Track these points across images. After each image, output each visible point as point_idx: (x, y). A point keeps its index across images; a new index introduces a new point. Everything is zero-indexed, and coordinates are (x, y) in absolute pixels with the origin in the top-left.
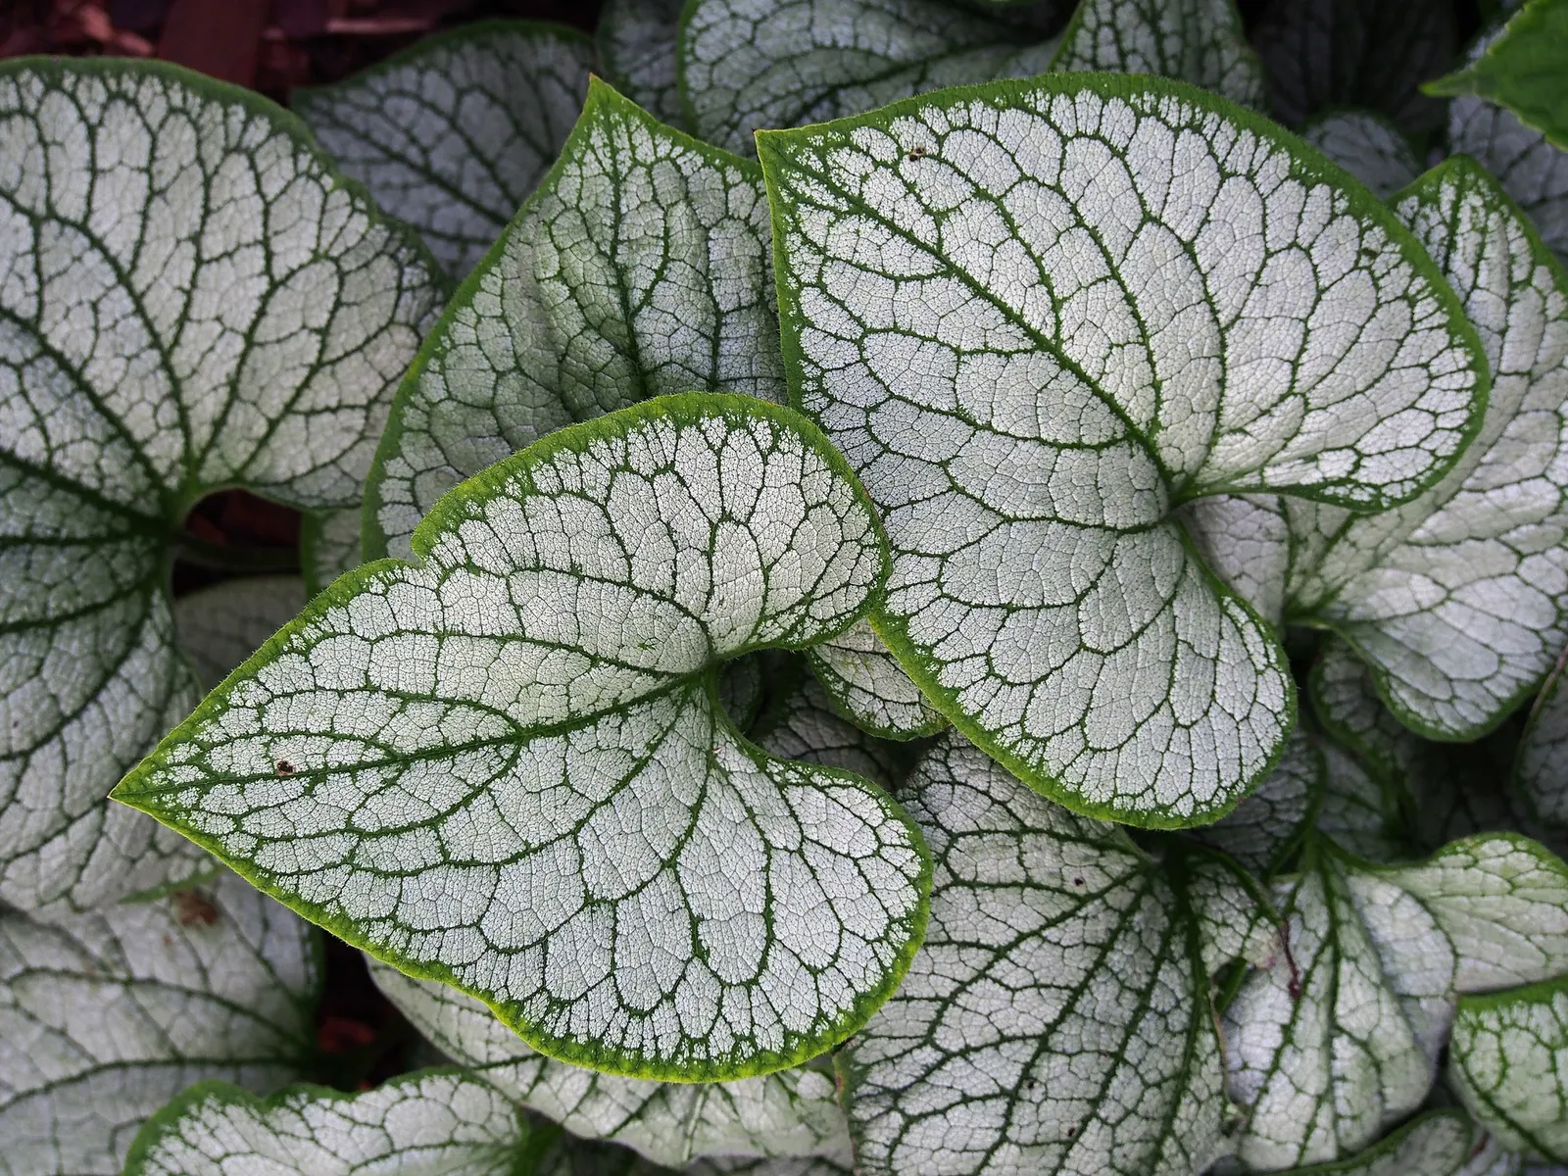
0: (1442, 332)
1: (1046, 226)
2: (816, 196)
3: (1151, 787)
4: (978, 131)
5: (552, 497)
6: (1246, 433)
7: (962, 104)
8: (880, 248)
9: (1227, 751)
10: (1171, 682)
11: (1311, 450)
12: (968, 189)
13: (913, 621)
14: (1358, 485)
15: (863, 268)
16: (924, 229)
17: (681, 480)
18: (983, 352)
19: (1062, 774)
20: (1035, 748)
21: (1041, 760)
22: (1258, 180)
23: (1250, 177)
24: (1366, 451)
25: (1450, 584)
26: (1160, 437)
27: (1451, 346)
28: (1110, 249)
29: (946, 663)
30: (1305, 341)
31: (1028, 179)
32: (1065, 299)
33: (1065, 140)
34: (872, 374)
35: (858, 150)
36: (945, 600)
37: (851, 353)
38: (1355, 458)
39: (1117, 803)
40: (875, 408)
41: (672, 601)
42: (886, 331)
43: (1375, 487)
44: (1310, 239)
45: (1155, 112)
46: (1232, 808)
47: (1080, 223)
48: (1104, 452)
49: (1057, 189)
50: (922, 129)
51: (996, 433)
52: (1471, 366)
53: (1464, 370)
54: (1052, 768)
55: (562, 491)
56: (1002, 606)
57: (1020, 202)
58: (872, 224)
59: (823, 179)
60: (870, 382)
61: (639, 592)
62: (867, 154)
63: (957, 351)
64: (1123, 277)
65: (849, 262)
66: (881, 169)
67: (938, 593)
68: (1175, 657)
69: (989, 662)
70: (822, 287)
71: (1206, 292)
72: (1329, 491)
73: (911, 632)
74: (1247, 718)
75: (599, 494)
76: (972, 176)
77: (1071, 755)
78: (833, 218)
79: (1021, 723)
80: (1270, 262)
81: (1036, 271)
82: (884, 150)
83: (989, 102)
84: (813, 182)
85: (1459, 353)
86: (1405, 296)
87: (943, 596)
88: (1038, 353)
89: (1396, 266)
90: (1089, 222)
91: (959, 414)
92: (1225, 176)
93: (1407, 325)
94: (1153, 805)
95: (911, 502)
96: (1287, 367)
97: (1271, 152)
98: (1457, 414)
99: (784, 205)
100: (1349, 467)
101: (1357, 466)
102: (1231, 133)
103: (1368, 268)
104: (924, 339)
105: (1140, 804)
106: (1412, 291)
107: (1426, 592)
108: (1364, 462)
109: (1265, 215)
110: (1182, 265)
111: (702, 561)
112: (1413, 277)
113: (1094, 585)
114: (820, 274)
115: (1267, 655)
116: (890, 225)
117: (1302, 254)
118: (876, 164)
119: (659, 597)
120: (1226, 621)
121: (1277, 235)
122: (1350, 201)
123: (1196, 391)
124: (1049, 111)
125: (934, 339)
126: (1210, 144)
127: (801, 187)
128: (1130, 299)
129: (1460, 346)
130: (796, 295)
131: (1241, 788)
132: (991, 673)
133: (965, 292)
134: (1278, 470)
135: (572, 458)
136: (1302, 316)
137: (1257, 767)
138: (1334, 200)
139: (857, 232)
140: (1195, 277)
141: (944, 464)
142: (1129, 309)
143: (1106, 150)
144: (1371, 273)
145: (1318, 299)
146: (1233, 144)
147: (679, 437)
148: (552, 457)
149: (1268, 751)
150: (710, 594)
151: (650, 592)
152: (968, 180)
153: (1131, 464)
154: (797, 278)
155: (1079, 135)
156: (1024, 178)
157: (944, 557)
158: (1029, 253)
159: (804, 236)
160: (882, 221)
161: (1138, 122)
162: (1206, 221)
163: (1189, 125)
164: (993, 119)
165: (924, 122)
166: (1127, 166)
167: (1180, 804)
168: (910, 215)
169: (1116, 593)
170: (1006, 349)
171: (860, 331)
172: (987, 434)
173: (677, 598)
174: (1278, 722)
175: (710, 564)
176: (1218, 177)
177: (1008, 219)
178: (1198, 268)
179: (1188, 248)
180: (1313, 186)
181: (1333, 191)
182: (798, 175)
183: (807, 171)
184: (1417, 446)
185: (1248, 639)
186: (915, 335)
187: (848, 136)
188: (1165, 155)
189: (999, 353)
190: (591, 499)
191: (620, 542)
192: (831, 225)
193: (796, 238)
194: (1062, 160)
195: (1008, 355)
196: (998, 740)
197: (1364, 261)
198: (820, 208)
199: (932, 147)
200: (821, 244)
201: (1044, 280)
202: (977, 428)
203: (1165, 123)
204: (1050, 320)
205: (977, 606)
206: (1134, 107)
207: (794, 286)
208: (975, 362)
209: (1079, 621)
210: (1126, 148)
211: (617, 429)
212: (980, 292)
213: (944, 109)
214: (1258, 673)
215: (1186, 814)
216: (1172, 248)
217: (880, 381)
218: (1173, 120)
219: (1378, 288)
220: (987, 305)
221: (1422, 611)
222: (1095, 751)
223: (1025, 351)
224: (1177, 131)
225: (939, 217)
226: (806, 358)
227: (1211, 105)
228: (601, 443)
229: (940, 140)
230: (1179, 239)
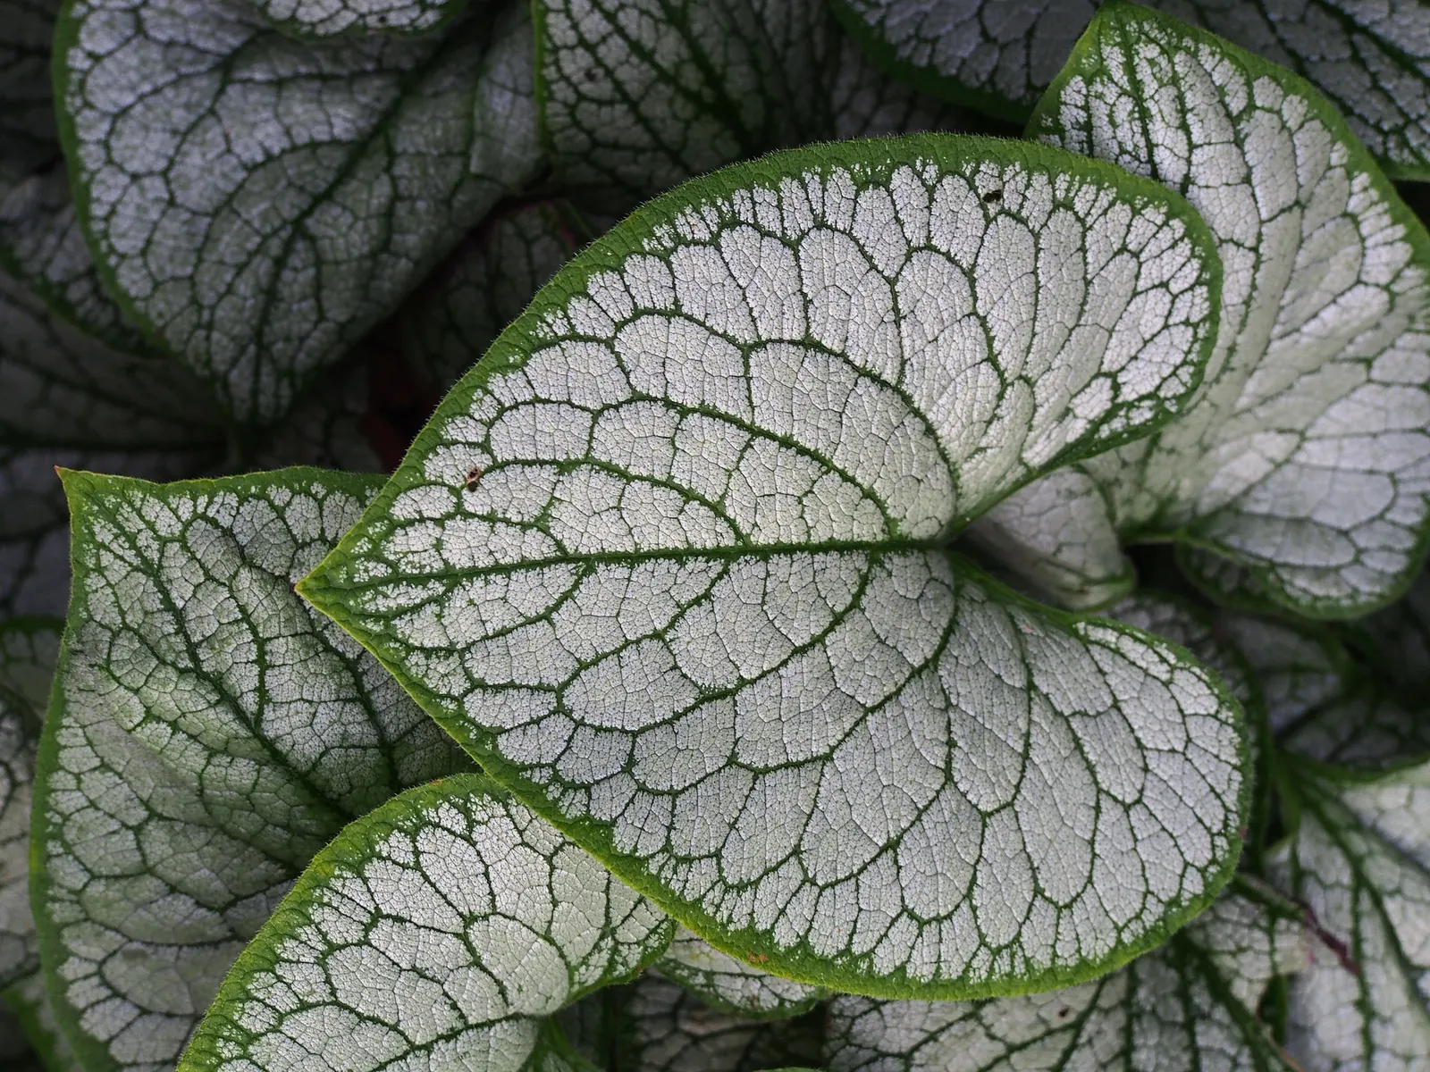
0: (1118, 206)
1: (653, 444)
2: (402, 601)
3: (1148, 892)
4: (516, 406)
5: (275, 1030)
6: (984, 449)
7: (479, 393)
8: (505, 600)
9: (1193, 792)
10: (1091, 769)
11: (1060, 409)
12: (548, 473)
13: (812, 939)
14: (1130, 405)
15: (503, 633)
16: (535, 546)
17: (398, 919)
18: (681, 615)
19: (1055, 955)
20: (1013, 956)
21: (1027, 961)
22: (830, 220)
23: (820, 224)
24: (1116, 367)
25: (1299, 426)
26: (903, 528)
27: (1136, 212)
28: (732, 412)
29: (872, 951)
30: (987, 331)
31: (600, 412)
32: (723, 497)
33: (609, 344)
34: (599, 729)
35: (411, 523)
36: (828, 892)
37: (561, 726)
38: (1109, 382)
39: (1127, 937)
40: (631, 762)
41: (468, 1027)
42: (575, 675)
43: (1149, 396)
44: (924, 233)
45: (679, 240)
46: (1239, 848)
47: (684, 412)
48: (864, 601)
49: (637, 397)
50: (459, 451)
51: (753, 682)
52: (1170, 216)
53: (1166, 223)
54: (1042, 959)
55: (281, 1018)
56: (884, 850)
57: (611, 442)
58: (479, 583)
59: (397, 579)
60: (605, 740)
61: (428, 1048)
62: (422, 520)
63: (657, 635)
64: (765, 427)
65: (486, 637)
66: (448, 523)
67: (816, 890)
68: (1076, 740)
69: (912, 916)
70: (480, 685)
71: (855, 368)
72: (1105, 432)
73: (818, 951)
74: (1189, 740)
75: (322, 993)
76: (542, 456)
77: (1051, 931)
78: (436, 609)
79: (983, 943)
80: (898, 288)
81: (674, 494)
82: (436, 503)
83: (505, 368)
84: (389, 590)
85: (1149, 212)
86: (1057, 205)
87: (822, 889)
88: (733, 567)
89: (1028, 186)
90: (691, 402)
91: (709, 696)
92: (793, 246)
93: (1078, 228)
94: (1161, 909)
95: (732, 826)
96: (985, 368)
97: (823, 182)
98: (1187, 269)
99: (378, 636)
100: (1107, 394)
101: (1116, 388)
102: (770, 197)
103: (1003, 211)
104: (617, 652)
105: (1149, 920)
106: (1060, 195)
107: (1277, 446)
108: (1121, 379)
109: (861, 249)
110: (814, 364)
111: (473, 972)
112: (1051, 182)
113: (951, 744)
114: (468, 675)
115: (1163, 660)
116: (498, 569)
117: (925, 254)
118: (439, 522)
119: (452, 1035)
120: (1095, 650)
121: (887, 255)
122: (937, 162)
123: (910, 464)
124: (572, 327)
125: (627, 643)
126: (756, 226)
127: (382, 605)
128: (786, 442)
129: (1145, 206)
130: (461, 714)
131: (1234, 821)
132: (922, 924)
133: (620, 572)
134: (1037, 448)
135: (270, 978)
136: (970, 310)
137: (1235, 786)
138: (919, 175)
139: (471, 602)
140: (835, 364)
141: (732, 761)
142: (793, 451)
143: (657, 319)
144: (1008, 213)
145: (972, 282)
146: (780, 207)
147: (365, 881)
148: (247, 992)
149: (1234, 761)
150: (503, 992)
151: (440, 1037)
152: (542, 463)
153: (895, 583)
154: (448, 696)
155: (619, 327)
156: (596, 415)
157: (796, 852)
158: (655, 483)
159: (422, 649)
160: (487, 571)
161: (669, 264)
162: (807, 303)
163: (723, 225)
164: (522, 382)
165: (455, 442)
166: (690, 318)
167: (1187, 884)
168: (510, 545)
169: (978, 730)
170: (701, 592)
171: (551, 697)
172: (747, 690)
173: (471, 1021)
174: (1223, 723)
175: (484, 969)
176: (788, 252)
177: (609, 468)
178: (831, 352)
179: (809, 344)
180: (889, 179)
181: (913, 167)
182: (369, 595)
183: (374, 584)
184: (1166, 326)
185: (1132, 656)
186: (606, 656)
187: (390, 518)
188: (718, 274)
189: (697, 602)
190: (317, 1005)
191: (376, 1020)
192: (440, 616)
193: (416, 658)
194: (621, 365)
195: (707, 595)
196: (974, 979)
197: (993, 208)
198: (416, 609)
199: (482, 461)
200: (444, 644)
201: (688, 495)
202: (733, 693)
203: (696, 243)
204: (722, 526)
205: (861, 871)
206: (653, 253)
207: (453, 706)
208: (682, 630)
209: (964, 795)
210: (676, 301)
211: (297, 918)
212: (634, 559)
213: (465, 413)
214: (1166, 684)
215: (1199, 889)
216: (790, 355)
217: (611, 730)
218: (703, 234)
219: (1024, 221)
220: (650, 565)
221: (1278, 466)
222: (1068, 906)
223: (720, 577)
224: (714, 241)
225: (541, 523)
226: (524, 768)
227: (729, 185)
228: (290, 944)
229: (485, 447)
230: (792, 342)
